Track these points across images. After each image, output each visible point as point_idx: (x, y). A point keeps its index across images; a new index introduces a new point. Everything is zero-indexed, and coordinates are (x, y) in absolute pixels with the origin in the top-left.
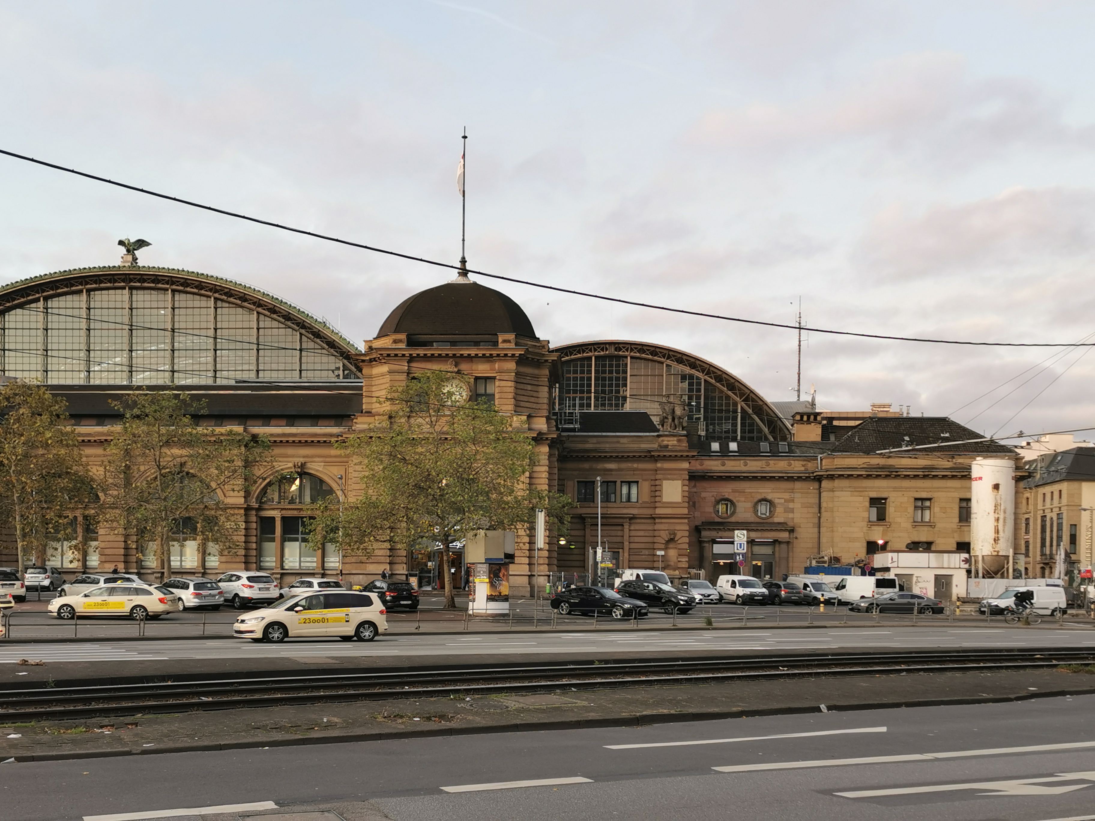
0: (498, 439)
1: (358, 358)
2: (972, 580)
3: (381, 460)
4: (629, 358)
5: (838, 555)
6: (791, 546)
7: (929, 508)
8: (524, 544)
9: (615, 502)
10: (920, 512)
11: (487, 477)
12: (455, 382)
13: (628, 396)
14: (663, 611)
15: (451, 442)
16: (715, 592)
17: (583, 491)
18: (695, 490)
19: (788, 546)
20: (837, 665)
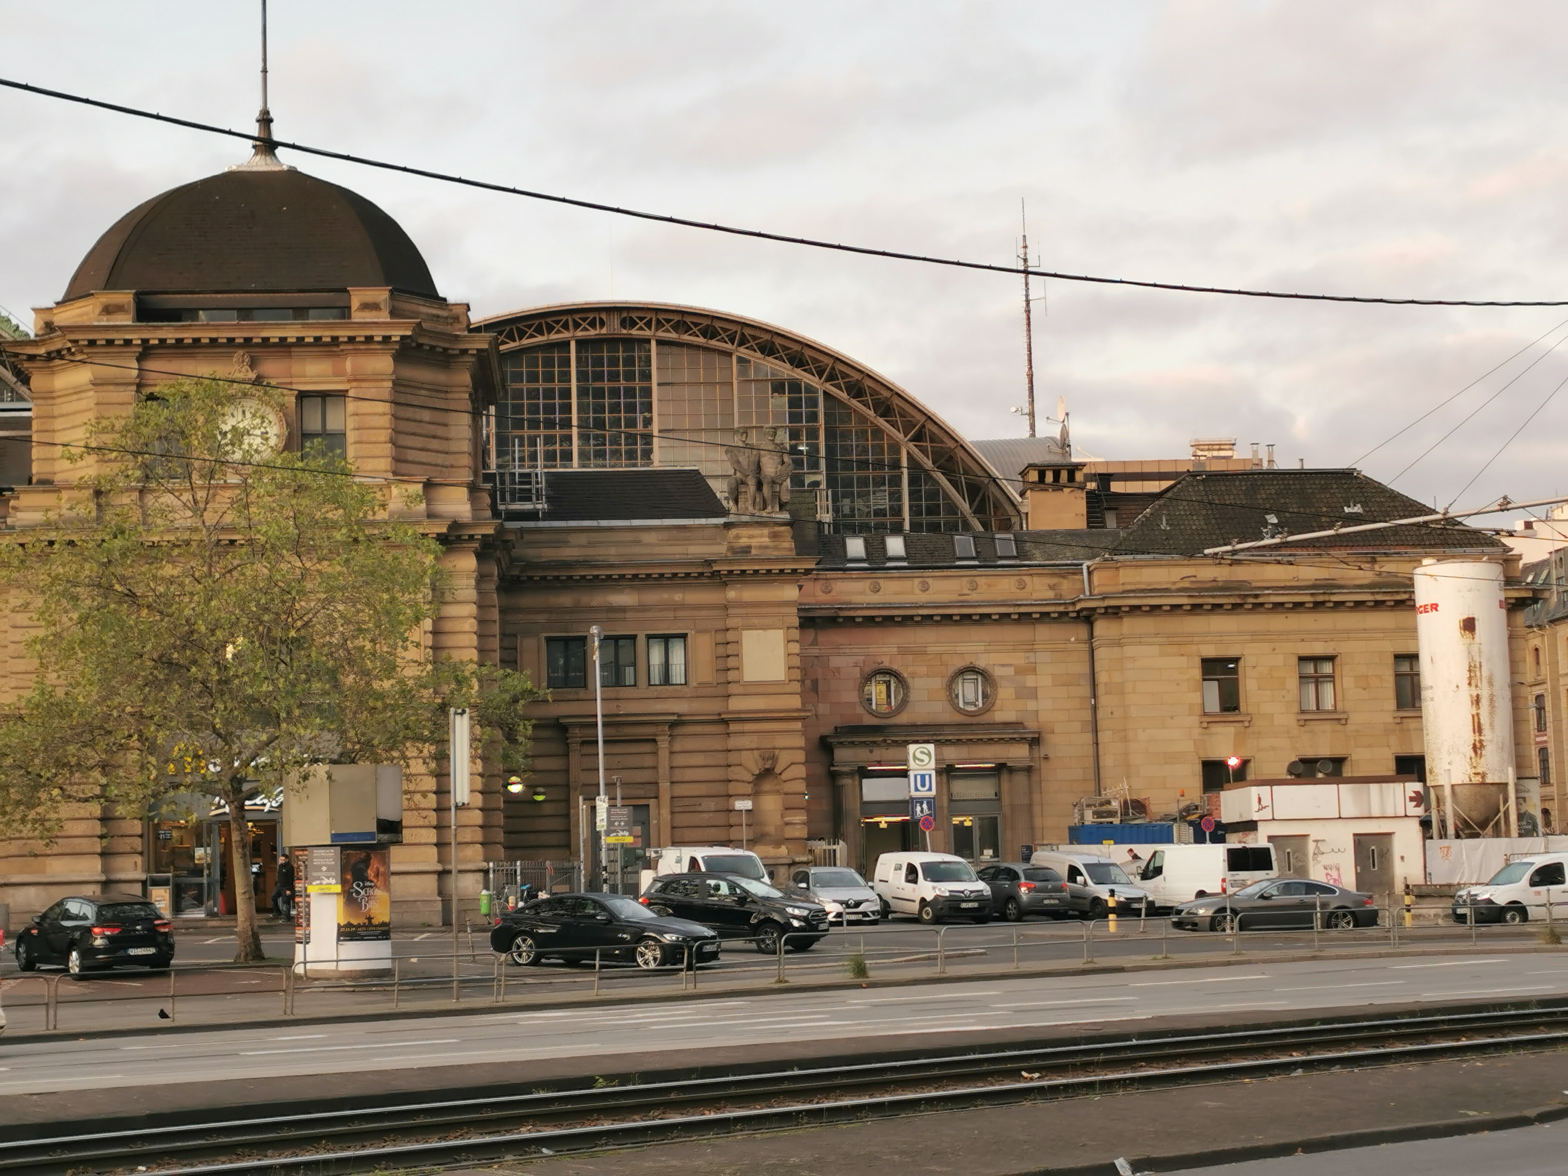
0: (356, 540)
1: (18, 350)
2: (1435, 844)
3: (75, 598)
4: (653, 343)
5: (1141, 796)
6: (1035, 778)
7: (1331, 678)
8: (424, 794)
9: (635, 685)
10: (1312, 688)
11: (331, 635)
12: (251, 405)
13: (656, 433)
14: (754, 946)
15: (244, 550)
16: (872, 895)
17: (561, 662)
18: (815, 651)
19: (1029, 776)
20: (1150, 1061)
